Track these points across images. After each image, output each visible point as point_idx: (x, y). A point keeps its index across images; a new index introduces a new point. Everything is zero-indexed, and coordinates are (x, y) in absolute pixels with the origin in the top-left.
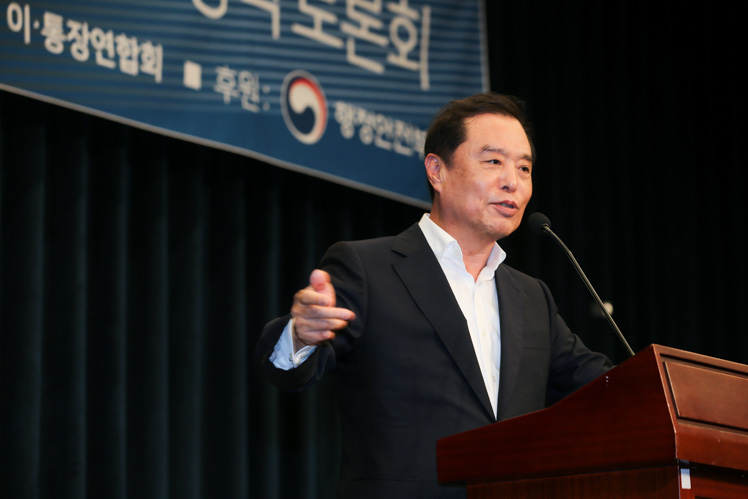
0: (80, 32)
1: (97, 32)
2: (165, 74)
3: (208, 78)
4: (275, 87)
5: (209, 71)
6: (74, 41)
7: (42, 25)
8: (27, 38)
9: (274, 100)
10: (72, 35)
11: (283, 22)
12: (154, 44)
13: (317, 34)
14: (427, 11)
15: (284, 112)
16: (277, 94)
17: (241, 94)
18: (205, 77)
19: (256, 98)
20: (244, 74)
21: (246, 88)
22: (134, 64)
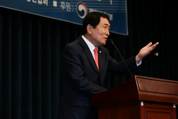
2: (48, 4)
5: (59, 3)
9: (74, 9)
16: (75, 7)
17: (67, 7)
18: (58, 4)
19: (70, 8)
20: (67, 3)
21: (68, 6)
22: (41, 2)
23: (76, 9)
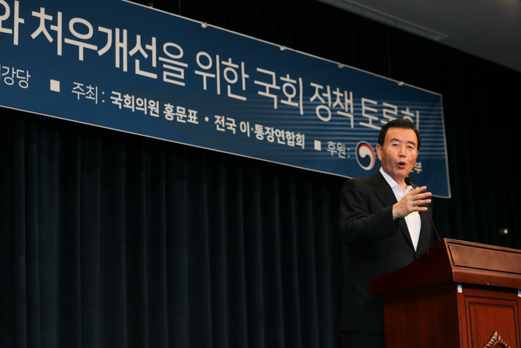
0: (270, 131)
1: (277, 130)
2: (305, 145)
3: (324, 146)
4: (352, 148)
5: (325, 143)
6: (268, 134)
7: (254, 129)
8: (249, 135)
9: (352, 153)
10: (267, 132)
11: (355, 121)
12: (301, 134)
13: (370, 125)
14: (418, 112)
15: (357, 158)
16: (354, 151)
17: (338, 151)
18: (322, 146)
19: (344, 153)
20: (339, 144)
21: (340, 149)
22: (293, 142)
23: (356, 153)
